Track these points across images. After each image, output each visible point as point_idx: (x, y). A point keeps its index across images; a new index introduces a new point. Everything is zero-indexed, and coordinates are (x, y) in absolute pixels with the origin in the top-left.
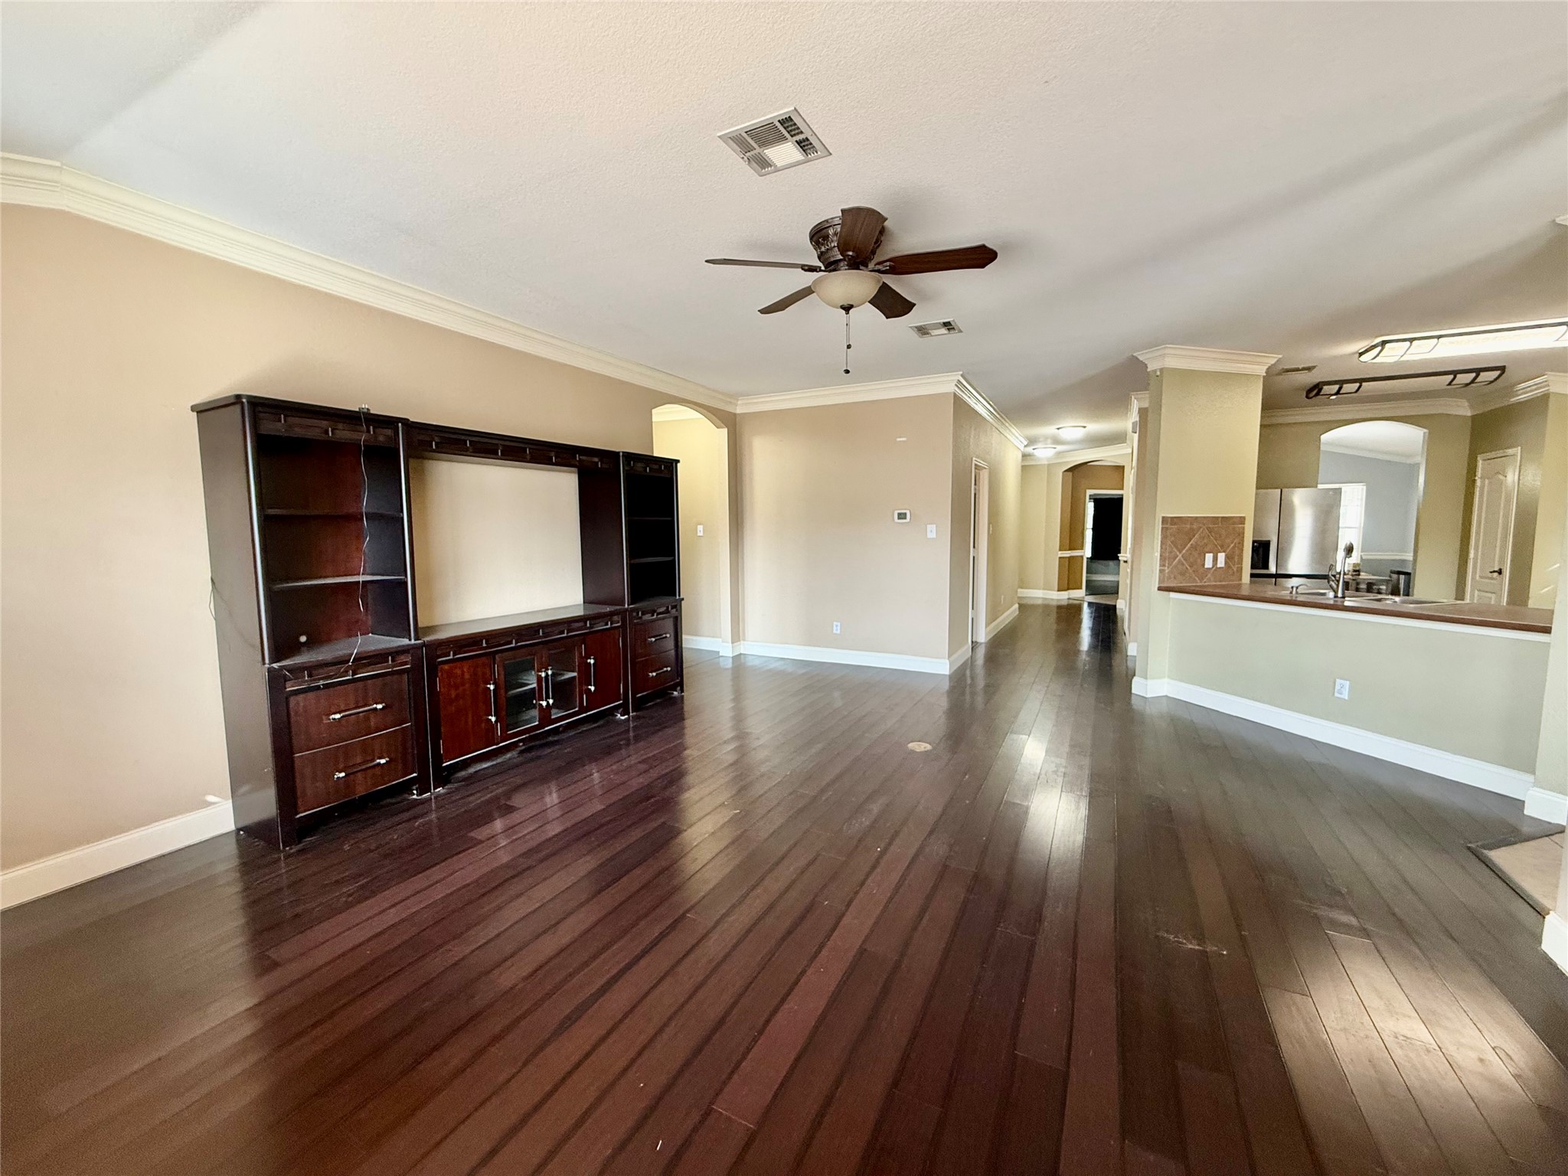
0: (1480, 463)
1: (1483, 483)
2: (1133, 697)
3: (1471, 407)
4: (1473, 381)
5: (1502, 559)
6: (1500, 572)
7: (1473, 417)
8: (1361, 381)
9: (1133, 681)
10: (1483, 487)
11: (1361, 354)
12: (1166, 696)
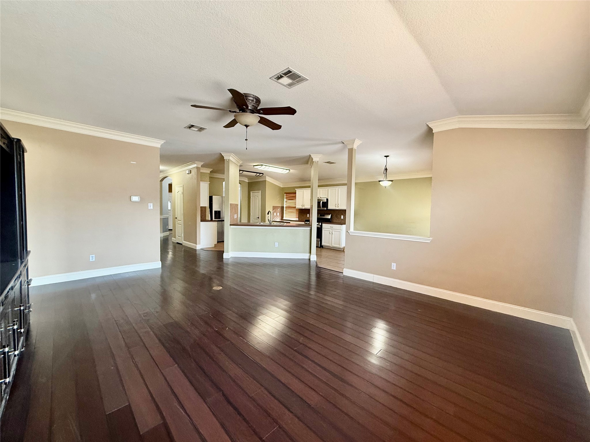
0: (251, 193)
1: (252, 198)
2: (224, 260)
3: (248, 180)
4: (259, 176)
5: (259, 215)
6: (258, 218)
7: (248, 182)
8: (243, 171)
9: (224, 254)
10: (252, 199)
11: (254, 166)
12: (231, 257)
